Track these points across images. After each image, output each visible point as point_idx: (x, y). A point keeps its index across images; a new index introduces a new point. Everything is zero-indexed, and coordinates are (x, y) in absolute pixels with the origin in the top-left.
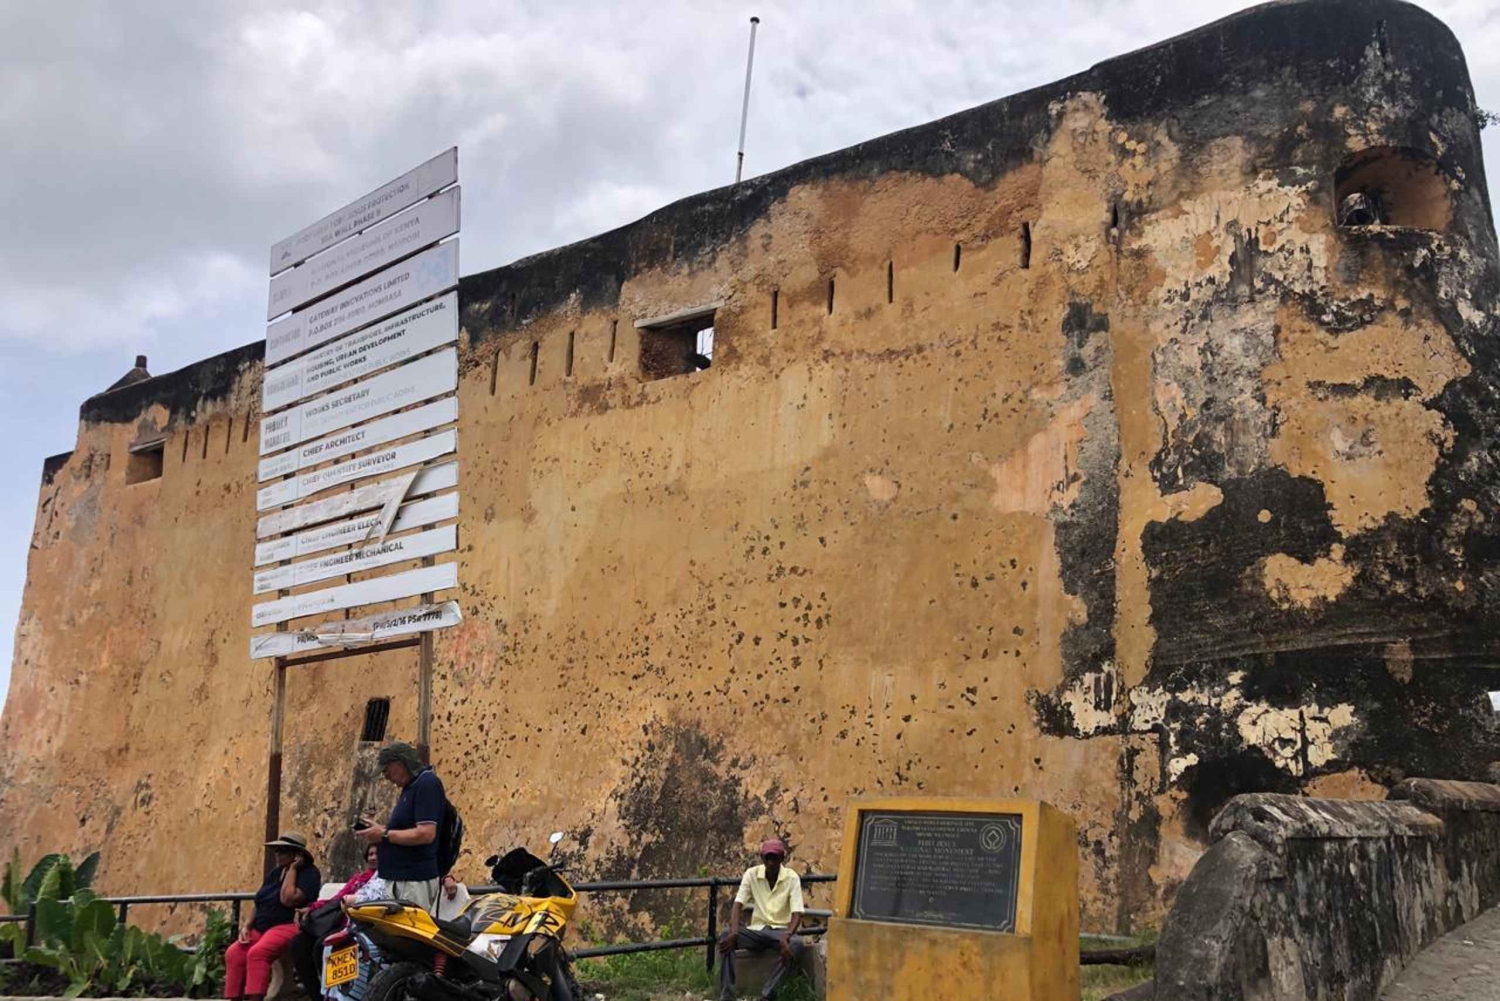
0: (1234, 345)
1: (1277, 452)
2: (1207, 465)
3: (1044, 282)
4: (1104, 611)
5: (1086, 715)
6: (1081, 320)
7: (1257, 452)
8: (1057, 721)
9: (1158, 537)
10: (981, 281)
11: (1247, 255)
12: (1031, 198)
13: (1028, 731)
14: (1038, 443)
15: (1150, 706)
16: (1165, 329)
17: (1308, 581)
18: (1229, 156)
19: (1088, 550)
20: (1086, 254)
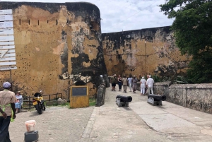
0: (80, 39)
1: (84, 51)
2: (77, 52)
3: (59, 28)
4: (67, 66)
5: (64, 77)
6: (64, 33)
7: (83, 51)
8: (61, 78)
9: (72, 59)
10: (51, 25)
11: (82, 30)
12: (58, 16)
13: (58, 79)
14: (58, 47)
15: (71, 76)
16: (73, 36)
17: (87, 65)
18: (80, 18)
19: (64, 59)
20: (64, 25)
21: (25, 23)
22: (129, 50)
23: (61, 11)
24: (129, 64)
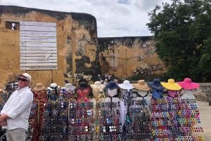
0: (83, 44)
2: (80, 54)
3: (65, 33)
4: (71, 66)
5: (69, 76)
6: (69, 38)
7: (85, 54)
8: (66, 76)
9: (76, 60)
11: (84, 36)
12: (64, 23)
13: (63, 77)
14: (64, 49)
15: (75, 75)
16: (77, 41)
17: (89, 66)
18: (83, 27)
19: (69, 60)
20: (69, 31)
22: (112, 54)
23: (67, 19)
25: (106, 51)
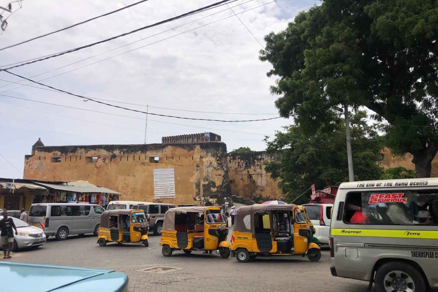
0: (210, 170)
1: (212, 179)
2: (207, 180)
3: (194, 162)
4: (199, 191)
5: (198, 199)
6: (197, 166)
7: (211, 179)
8: (195, 200)
9: (204, 185)
10: (189, 160)
11: (211, 163)
12: (193, 153)
13: (193, 200)
14: (194, 176)
15: (203, 199)
16: (204, 168)
17: (214, 190)
18: (210, 154)
19: (198, 186)
20: (198, 160)
21: (170, 159)
22: (259, 170)
23: (196, 149)
24: (259, 184)
25: (252, 167)
